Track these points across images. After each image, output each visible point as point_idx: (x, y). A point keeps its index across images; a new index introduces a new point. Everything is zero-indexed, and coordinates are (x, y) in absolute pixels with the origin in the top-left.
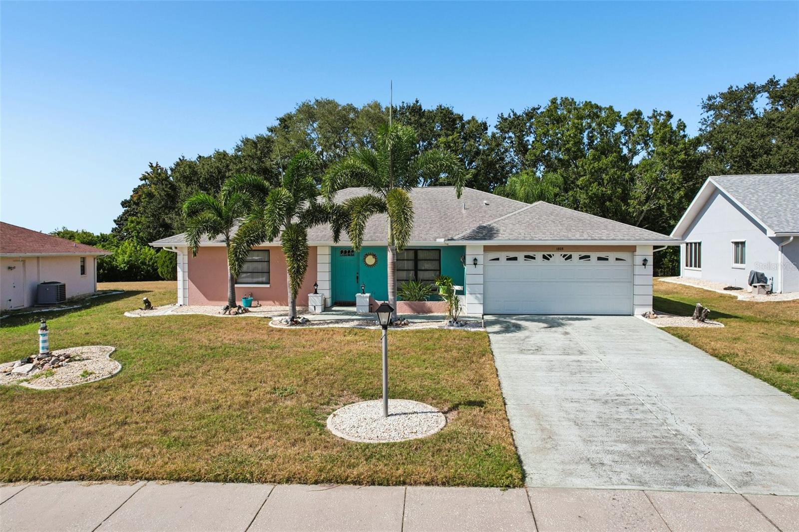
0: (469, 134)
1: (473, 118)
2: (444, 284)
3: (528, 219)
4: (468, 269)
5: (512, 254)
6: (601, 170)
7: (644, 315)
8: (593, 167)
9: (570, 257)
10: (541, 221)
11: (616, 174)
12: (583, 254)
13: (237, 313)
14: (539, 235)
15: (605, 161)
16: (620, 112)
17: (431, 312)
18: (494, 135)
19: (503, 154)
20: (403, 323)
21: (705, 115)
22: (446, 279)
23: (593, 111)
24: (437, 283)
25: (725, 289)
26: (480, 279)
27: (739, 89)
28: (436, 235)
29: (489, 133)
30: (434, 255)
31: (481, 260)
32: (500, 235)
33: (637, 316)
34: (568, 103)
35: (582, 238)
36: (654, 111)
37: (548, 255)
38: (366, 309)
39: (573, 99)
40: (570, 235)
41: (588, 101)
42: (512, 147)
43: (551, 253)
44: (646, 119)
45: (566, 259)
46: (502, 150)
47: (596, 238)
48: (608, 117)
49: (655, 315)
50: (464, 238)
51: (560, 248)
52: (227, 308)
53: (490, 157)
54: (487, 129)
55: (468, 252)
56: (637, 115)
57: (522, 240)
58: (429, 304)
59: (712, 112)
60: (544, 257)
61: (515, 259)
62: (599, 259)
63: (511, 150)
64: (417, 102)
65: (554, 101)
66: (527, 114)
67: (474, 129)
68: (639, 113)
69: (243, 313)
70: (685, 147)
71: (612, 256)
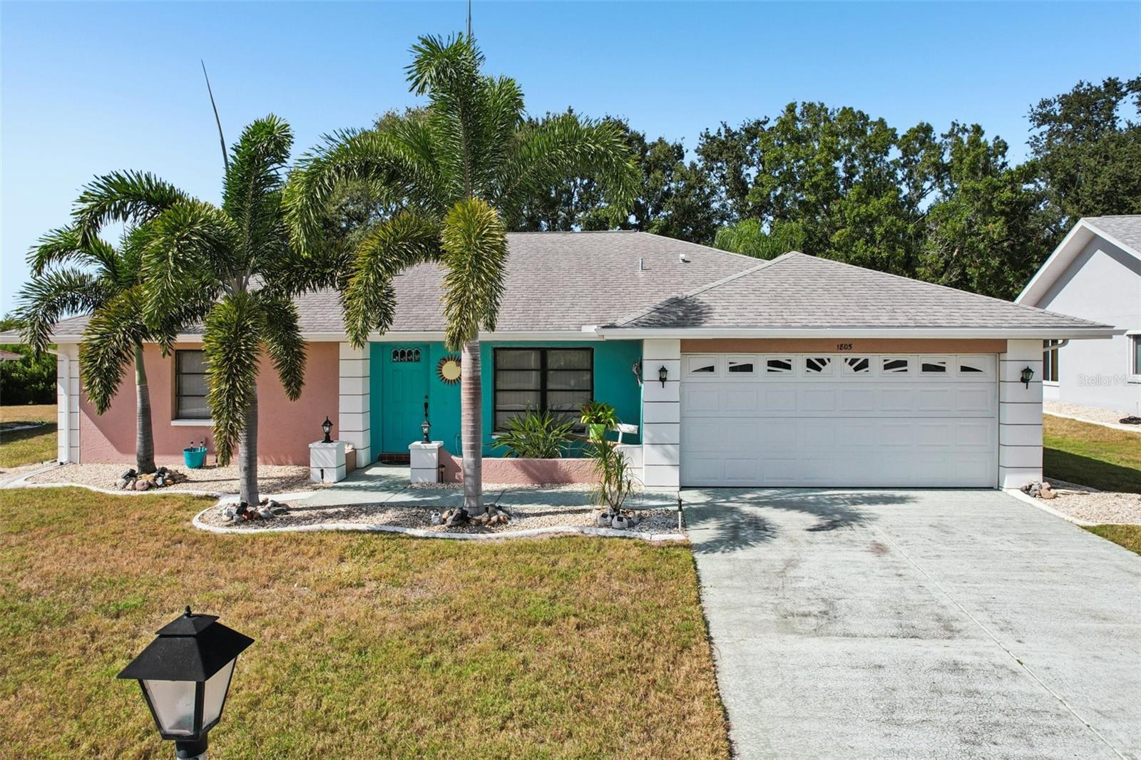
0: (653, 162)
1: (661, 140)
2: (598, 421)
3: (773, 286)
4: (649, 390)
5: (741, 359)
6: (870, 220)
7: (1027, 490)
8: (858, 212)
9: (864, 365)
10: (799, 288)
11: (895, 225)
12: (893, 358)
13: (150, 486)
14: (802, 318)
15: (875, 204)
16: (895, 129)
17: (569, 481)
18: (693, 166)
19: (708, 197)
20: (494, 518)
21: (1036, 132)
22: (603, 409)
23: (854, 123)
24: (584, 419)
25: (1124, 421)
26: (673, 413)
27: (1092, 87)
28: (582, 318)
29: (687, 162)
30: (577, 359)
31: (674, 371)
32: (716, 316)
33: (1012, 493)
34: (814, 112)
35: (896, 323)
36: (954, 124)
37: (817, 360)
38: (432, 477)
39: (822, 105)
40: (868, 317)
41: (848, 107)
42: (724, 184)
43: (824, 356)
44: (938, 141)
45: (856, 369)
46: (707, 190)
47: (925, 322)
48: (877, 135)
49: (1053, 492)
50: (638, 324)
51: (844, 345)
52: (131, 475)
53: (687, 199)
54: (681, 156)
55: (647, 353)
56: (925, 130)
57: (767, 327)
58: (564, 463)
59: (1046, 128)
60: (810, 364)
61: (748, 368)
62: (927, 368)
63: (723, 188)
64: (570, 111)
65: (791, 108)
66: (747, 131)
67: (662, 157)
68: (927, 129)
69: (165, 484)
70: (1012, 178)
71: (953, 362)
